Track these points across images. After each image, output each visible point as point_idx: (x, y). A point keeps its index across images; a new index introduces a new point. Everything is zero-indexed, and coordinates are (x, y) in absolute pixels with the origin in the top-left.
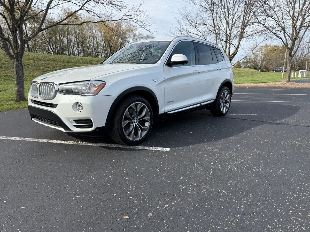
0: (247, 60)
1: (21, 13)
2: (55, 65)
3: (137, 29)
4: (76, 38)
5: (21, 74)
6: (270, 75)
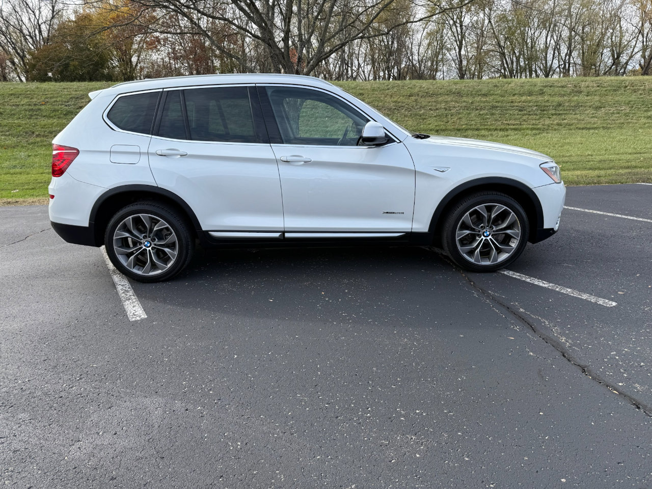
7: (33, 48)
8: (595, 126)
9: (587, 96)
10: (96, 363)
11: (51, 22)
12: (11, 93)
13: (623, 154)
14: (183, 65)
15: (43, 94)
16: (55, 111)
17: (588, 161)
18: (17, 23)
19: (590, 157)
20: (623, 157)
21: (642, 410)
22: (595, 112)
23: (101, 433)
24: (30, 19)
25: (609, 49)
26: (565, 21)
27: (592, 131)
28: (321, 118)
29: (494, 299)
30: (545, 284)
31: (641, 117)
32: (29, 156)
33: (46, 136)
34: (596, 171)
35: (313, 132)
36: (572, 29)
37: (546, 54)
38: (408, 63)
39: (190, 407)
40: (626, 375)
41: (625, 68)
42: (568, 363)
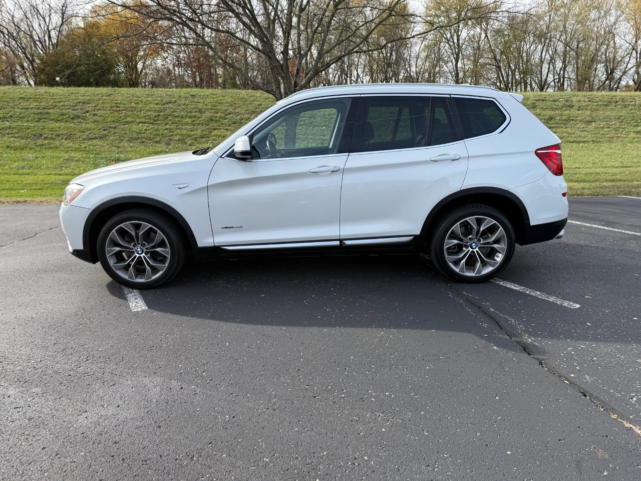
7: (42, 53)
8: (585, 139)
9: (579, 110)
10: (101, 347)
11: (60, 28)
12: (21, 96)
13: (609, 167)
14: (187, 72)
15: (51, 99)
16: (62, 114)
17: (575, 174)
18: (27, 28)
19: (577, 170)
20: (609, 170)
21: (588, 398)
22: (586, 126)
23: (105, 406)
24: (40, 25)
25: (603, 65)
26: (560, 37)
27: (581, 145)
28: (318, 126)
29: (467, 300)
30: (516, 287)
31: (631, 132)
32: (37, 158)
33: (54, 139)
34: (581, 184)
35: (310, 140)
36: (567, 45)
37: (541, 69)
38: (406, 75)
39: (185, 386)
40: (578, 368)
41: (619, 83)
42: (528, 356)
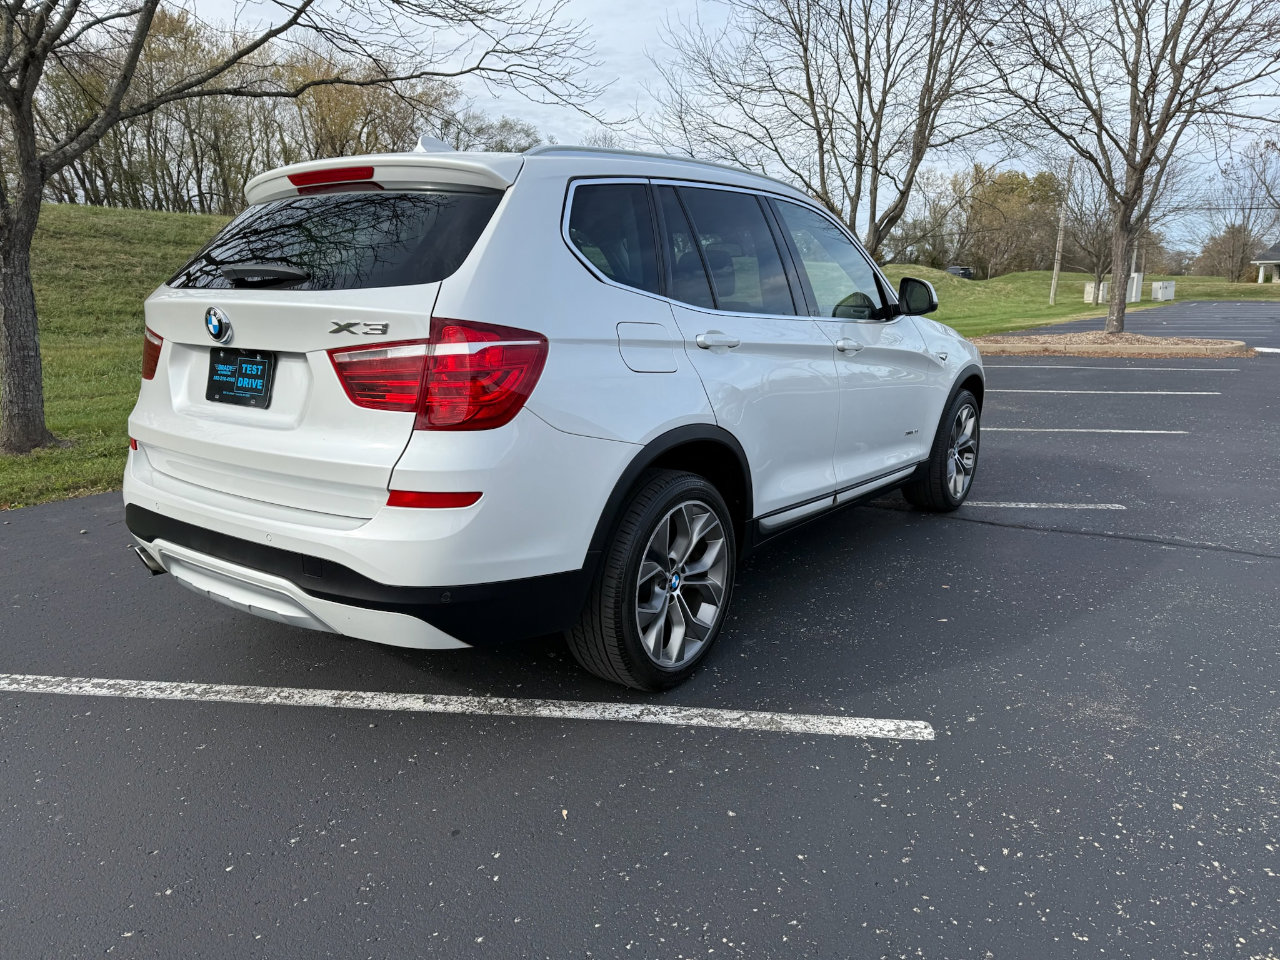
0: (903, 230)
1: (29, 39)
2: (123, 256)
3: (457, 92)
4: (190, 127)
5: (27, 321)
6: (1001, 291)
